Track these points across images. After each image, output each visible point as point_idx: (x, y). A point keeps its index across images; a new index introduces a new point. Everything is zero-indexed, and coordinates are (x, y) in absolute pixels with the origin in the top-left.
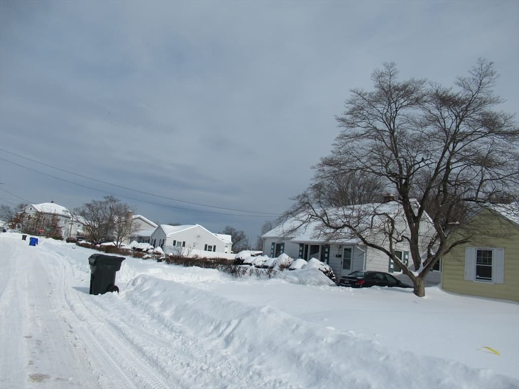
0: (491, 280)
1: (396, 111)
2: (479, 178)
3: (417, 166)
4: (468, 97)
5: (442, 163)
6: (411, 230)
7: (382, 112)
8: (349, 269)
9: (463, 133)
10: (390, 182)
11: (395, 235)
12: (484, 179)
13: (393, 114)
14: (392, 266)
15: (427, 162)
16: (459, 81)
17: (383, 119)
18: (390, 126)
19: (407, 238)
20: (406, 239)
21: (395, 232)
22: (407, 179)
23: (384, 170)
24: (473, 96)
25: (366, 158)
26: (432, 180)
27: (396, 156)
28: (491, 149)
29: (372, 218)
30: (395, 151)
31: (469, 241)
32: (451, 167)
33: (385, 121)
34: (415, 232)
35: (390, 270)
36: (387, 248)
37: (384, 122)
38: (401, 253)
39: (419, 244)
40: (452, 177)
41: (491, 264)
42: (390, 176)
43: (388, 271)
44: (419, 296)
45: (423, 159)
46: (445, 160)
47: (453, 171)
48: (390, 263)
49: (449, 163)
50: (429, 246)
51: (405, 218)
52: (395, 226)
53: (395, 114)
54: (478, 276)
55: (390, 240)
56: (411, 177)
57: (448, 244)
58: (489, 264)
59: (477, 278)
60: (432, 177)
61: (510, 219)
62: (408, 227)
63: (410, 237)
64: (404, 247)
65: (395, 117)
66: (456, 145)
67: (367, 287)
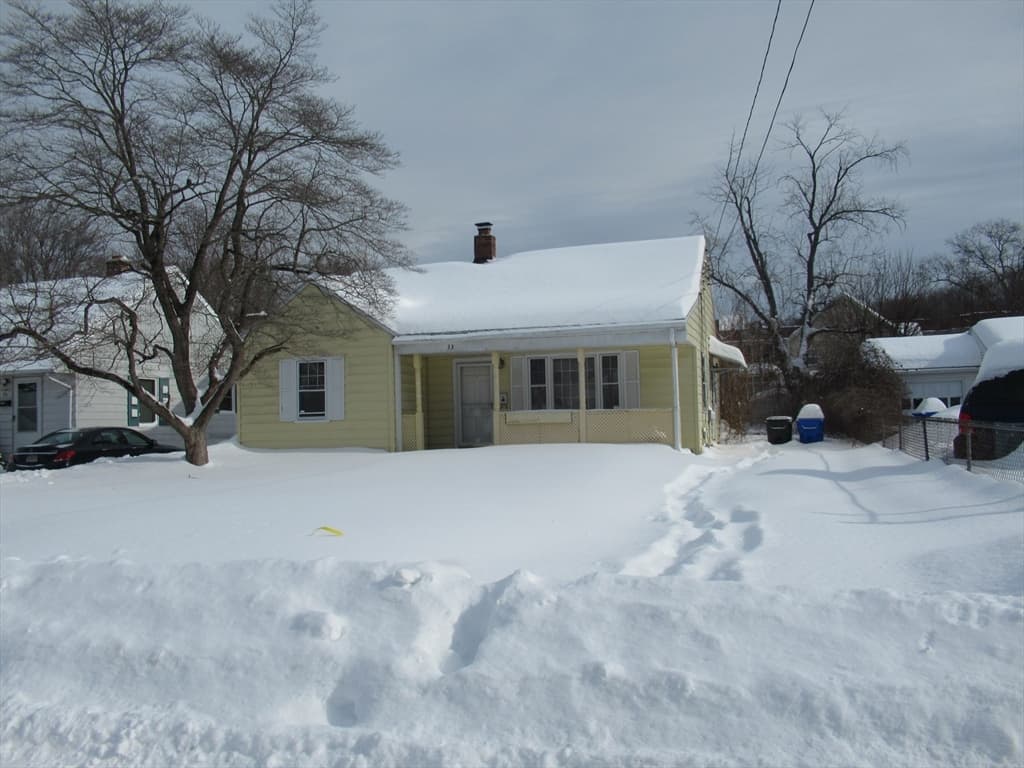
0: (323, 415)
1: (126, 69)
2: (298, 226)
3: (178, 197)
4: (271, 61)
5: (229, 194)
6: (173, 332)
7: (91, 67)
8: (34, 429)
9: (265, 134)
10: (121, 229)
11: (139, 346)
12: (307, 227)
13: (118, 76)
14: (135, 413)
15: (198, 189)
16: (254, 25)
17: (95, 84)
18: (113, 102)
19: (166, 350)
20: (164, 353)
21: (138, 337)
22: (158, 224)
23: (106, 202)
24: (281, 60)
25: (60, 171)
26: (210, 227)
27: (132, 172)
28: (317, 170)
29: (86, 310)
30: (130, 162)
31: (285, 348)
32: (246, 201)
33: (102, 90)
34: (181, 335)
35: (132, 420)
36: (123, 374)
37: (99, 92)
38: (153, 381)
39: (191, 360)
40: (249, 223)
41: (323, 388)
42: (121, 216)
43: (126, 423)
44: (196, 464)
45: (189, 181)
46: (234, 188)
47: (250, 211)
48: (130, 406)
49: (242, 194)
50: (211, 363)
51: (160, 308)
52: (140, 327)
53: (123, 76)
54: (303, 412)
55: (130, 356)
56: (166, 221)
57: (248, 356)
58: (319, 388)
59: (301, 416)
60: (209, 220)
61: (352, 303)
62: (167, 327)
63: (171, 347)
64: (160, 370)
65: (124, 82)
66: (254, 158)
67: (84, 462)
